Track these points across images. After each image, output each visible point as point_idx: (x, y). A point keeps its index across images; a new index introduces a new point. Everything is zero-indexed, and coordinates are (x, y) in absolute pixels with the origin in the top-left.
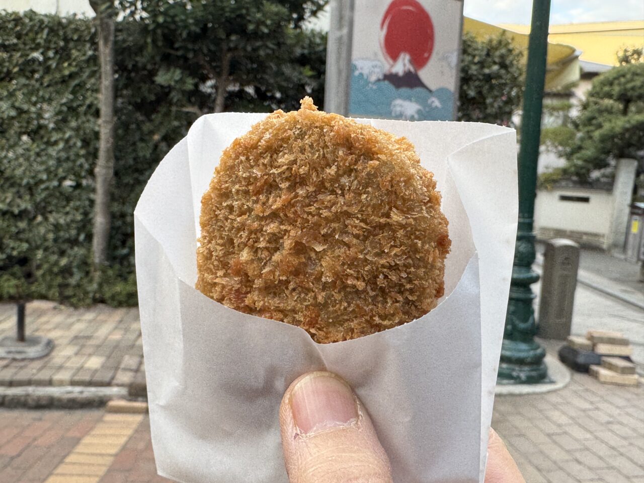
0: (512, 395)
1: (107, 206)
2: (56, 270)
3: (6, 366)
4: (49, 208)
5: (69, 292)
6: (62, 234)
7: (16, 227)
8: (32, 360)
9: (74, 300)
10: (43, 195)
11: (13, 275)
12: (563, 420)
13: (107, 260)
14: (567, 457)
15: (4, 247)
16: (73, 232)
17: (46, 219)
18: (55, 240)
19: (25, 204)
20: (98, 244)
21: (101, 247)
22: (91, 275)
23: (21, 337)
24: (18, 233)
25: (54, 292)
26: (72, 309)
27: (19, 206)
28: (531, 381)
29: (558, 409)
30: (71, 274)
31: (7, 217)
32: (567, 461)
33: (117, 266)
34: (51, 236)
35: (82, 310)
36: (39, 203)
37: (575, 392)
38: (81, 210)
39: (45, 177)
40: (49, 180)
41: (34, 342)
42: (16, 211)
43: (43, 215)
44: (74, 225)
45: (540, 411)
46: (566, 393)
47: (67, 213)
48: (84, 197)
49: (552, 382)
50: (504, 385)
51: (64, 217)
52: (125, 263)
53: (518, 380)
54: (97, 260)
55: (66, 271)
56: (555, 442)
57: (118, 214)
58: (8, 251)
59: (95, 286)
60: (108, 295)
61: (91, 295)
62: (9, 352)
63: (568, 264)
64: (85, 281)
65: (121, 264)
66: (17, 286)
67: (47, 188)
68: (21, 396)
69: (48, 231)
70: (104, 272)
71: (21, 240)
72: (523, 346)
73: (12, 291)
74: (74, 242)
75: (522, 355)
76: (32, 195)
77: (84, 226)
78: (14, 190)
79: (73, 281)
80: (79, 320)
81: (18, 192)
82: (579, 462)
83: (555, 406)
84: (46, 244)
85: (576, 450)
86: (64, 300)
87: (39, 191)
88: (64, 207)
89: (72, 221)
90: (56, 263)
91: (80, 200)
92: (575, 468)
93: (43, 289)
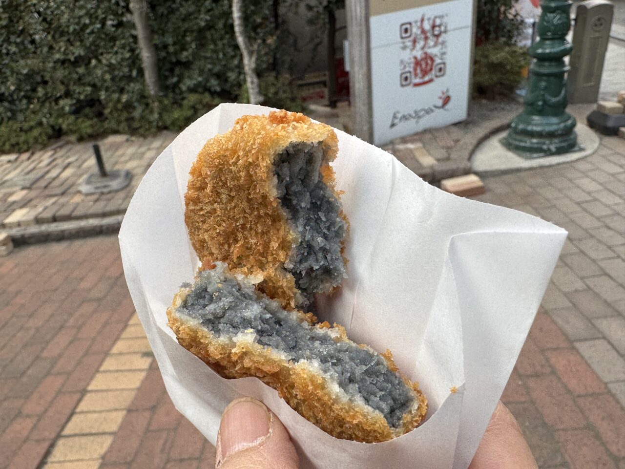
0: (542, 167)
1: (149, 39)
2: (120, 106)
3: (97, 201)
4: (100, 51)
5: (136, 125)
6: (116, 73)
7: (77, 73)
8: (117, 191)
9: (141, 131)
10: (91, 39)
11: (87, 116)
12: (593, 186)
13: (161, 91)
14: (597, 224)
15: (72, 93)
16: (126, 70)
17: (99, 61)
18: (113, 79)
19: (78, 51)
20: (149, 76)
21: (153, 80)
22: (151, 105)
23: (103, 173)
24: (80, 79)
25: (123, 126)
26: (141, 139)
27: (73, 54)
28: (560, 151)
29: (587, 176)
30: (134, 108)
31: (66, 65)
32: (598, 228)
33: (171, 95)
34: (108, 77)
35: (149, 139)
36: (89, 47)
37: (604, 157)
38: (128, 48)
39: (87, 21)
40: (92, 23)
41: (115, 175)
42: (72, 59)
43: (96, 58)
44: (125, 63)
45: (570, 180)
46: (595, 159)
47: (116, 53)
48: (127, 34)
49: (582, 150)
50: (535, 158)
51: (114, 57)
52: (177, 91)
53: (548, 153)
54: (152, 92)
55: (129, 106)
56: (585, 210)
57: (160, 46)
58: (76, 96)
59: (156, 116)
60: (168, 123)
61: (155, 124)
62: (97, 188)
63: (601, 24)
64: (147, 112)
65: (174, 92)
66: (92, 126)
67: (92, 32)
68: (114, 224)
69: (104, 72)
70: (161, 102)
71: (84, 85)
72: (554, 120)
73: (89, 131)
74: (129, 78)
75: (553, 128)
76: (81, 41)
77: (134, 63)
78: (65, 38)
79: (137, 114)
80: (149, 149)
81: (69, 40)
82: (609, 228)
83: (585, 174)
84: (106, 84)
85: (606, 216)
86: (133, 131)
87: (86, 36)
88: (112, 47)
89: (123, 59)
90: (119, 100)
91: (123, 38)
92: (606, 234)
93: (113, 125)
